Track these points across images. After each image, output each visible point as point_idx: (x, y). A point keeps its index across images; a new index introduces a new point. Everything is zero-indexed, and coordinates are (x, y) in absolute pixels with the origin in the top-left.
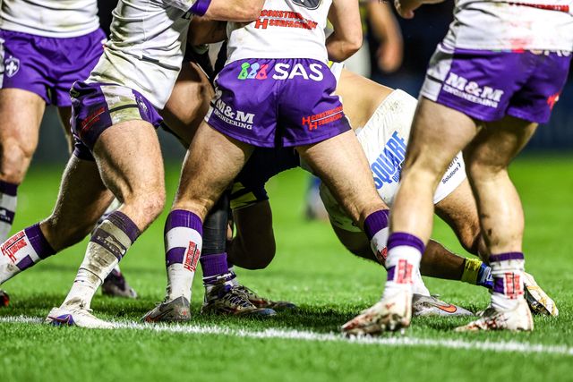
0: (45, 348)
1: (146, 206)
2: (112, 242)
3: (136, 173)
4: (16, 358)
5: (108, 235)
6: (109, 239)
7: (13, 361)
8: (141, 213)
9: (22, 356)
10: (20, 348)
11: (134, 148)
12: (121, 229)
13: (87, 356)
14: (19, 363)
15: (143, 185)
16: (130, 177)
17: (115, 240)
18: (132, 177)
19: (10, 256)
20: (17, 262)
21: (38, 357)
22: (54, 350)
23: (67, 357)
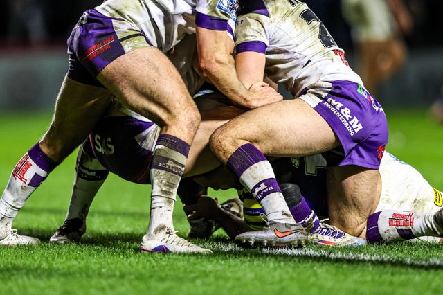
0: (232, 272)
1: (188, 123)
2: (174, 165)
3: (167, 96)
4: (207, 281)
5: (168, 159)
6: (170, 163)
7: (204, 284)
8: (186, 130)
9: (211, 279)
10: (210, 272)
11: (156, 74)
12: (177, 151)
13: (269, 279)
14: (209, 285)
15: (177, 105)
16: (163, 100)
17: (176, 162)
18: (165, 100)
19: (21, 179)
20: (28, 182)
21: (227, 279)
22: (240, 274)
23: (253, 280)
